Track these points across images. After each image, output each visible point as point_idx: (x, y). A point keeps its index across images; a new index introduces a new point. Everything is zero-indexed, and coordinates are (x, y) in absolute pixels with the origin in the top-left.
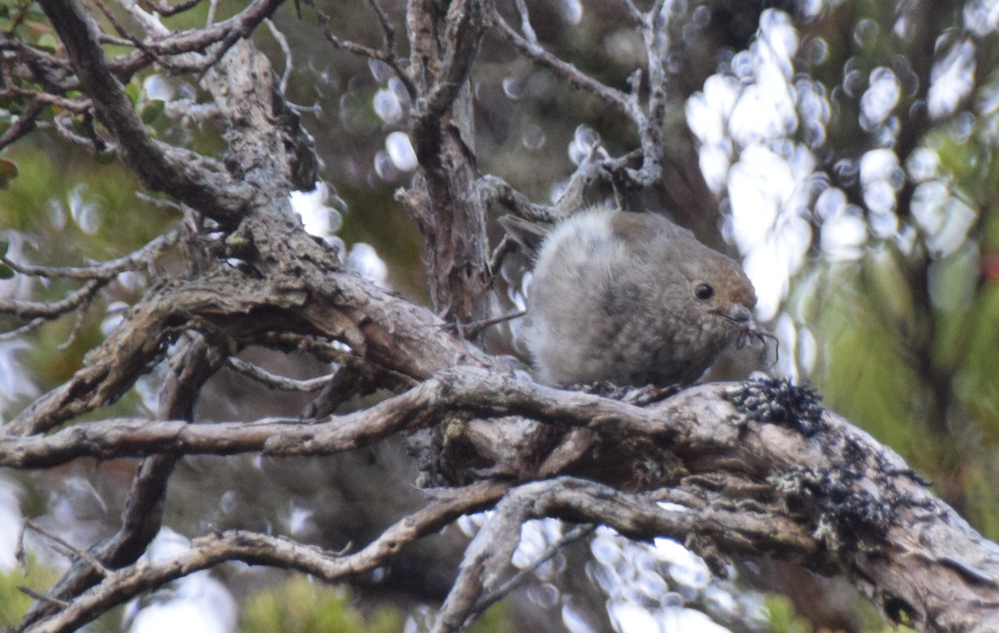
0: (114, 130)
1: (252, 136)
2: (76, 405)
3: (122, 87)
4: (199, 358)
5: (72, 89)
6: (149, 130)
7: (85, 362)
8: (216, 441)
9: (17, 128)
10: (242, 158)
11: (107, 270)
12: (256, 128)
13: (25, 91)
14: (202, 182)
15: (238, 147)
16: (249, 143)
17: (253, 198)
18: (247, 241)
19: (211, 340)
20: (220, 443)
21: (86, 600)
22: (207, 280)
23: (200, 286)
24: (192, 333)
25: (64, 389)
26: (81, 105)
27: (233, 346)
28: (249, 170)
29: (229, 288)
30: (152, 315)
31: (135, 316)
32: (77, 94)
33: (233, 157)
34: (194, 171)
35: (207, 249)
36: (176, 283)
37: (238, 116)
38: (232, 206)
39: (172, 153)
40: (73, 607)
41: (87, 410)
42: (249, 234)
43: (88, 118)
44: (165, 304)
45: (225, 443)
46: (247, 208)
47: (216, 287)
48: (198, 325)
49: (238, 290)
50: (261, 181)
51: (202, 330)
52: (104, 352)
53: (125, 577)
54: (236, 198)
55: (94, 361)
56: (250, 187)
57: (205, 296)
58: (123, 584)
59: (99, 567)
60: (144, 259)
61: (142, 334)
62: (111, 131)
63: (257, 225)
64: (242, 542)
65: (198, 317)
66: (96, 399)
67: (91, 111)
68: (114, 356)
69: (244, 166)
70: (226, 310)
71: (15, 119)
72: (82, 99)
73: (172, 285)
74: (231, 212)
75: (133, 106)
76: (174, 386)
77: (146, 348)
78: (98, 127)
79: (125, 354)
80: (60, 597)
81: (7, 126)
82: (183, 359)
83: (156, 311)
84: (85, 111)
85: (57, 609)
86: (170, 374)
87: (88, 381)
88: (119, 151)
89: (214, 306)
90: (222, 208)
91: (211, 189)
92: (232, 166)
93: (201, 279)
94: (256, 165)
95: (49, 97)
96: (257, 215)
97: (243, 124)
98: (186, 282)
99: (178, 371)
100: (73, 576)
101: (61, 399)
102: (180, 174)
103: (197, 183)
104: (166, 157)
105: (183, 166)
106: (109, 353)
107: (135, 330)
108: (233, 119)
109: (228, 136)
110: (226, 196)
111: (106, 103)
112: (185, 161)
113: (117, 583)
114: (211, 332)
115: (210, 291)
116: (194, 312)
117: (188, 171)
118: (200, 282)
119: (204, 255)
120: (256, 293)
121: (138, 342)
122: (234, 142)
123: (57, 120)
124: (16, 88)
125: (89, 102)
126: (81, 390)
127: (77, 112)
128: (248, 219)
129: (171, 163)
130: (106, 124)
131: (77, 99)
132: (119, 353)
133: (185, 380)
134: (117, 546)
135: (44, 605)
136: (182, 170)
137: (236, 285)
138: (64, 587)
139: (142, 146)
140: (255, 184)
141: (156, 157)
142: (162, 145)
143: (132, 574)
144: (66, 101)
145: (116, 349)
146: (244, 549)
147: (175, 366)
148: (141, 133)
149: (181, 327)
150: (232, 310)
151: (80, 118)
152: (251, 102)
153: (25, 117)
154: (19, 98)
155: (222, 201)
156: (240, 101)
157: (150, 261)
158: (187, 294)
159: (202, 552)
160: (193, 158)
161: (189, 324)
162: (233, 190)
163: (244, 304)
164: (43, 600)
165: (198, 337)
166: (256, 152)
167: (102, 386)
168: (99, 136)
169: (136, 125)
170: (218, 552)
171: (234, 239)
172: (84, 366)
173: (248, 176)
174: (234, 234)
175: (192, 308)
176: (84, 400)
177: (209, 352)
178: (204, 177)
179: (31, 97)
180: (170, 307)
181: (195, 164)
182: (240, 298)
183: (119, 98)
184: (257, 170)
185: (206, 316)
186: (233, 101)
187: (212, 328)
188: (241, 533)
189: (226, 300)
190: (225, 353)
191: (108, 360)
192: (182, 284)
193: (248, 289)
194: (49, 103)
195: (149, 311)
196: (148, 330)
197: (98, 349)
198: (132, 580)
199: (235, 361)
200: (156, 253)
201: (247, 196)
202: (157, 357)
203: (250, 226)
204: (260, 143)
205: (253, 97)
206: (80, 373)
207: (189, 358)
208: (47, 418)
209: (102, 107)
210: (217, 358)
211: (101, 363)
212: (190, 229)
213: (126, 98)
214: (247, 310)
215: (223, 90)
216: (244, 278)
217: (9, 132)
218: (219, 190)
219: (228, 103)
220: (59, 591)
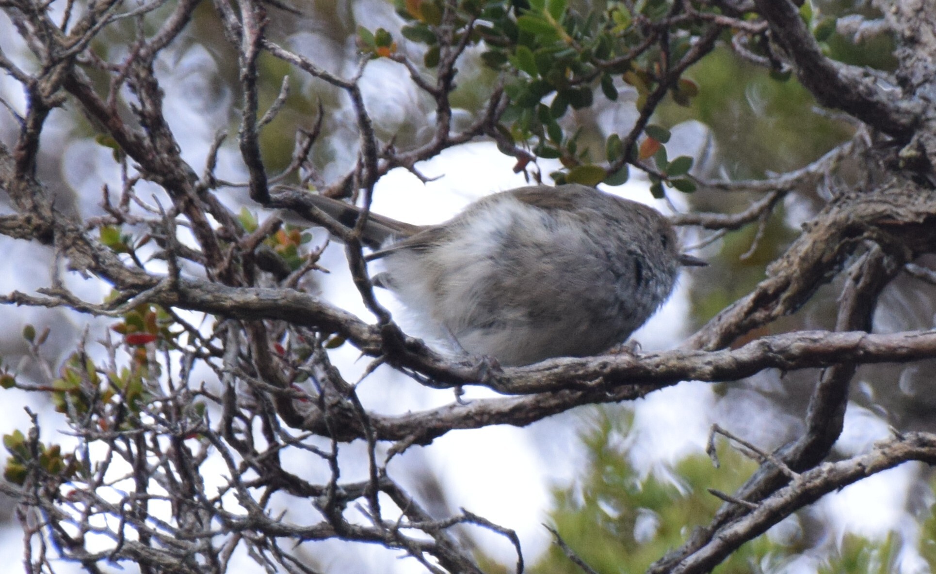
0: (790, 51)
1: (922, 53)
2: (759, 315)
3: (797, 10)
4: (876, 265)
5: (749, 11)
6: (822, 48)
7: (767, 273)
8: (895, 349)
9: (697, 49)
10: (912, 74)
11: (786, 182)
12: (925, 45)
13: (705, 15)
14: (875, 98)
15: (908, 63)
16: (919, 60)
17: (924, 112)
18: (919, 153)
19: (886, 249)
20: (899, 351)
21: (773, 501)
22: (882, 192)
23: (875, 198)
24: (869, 243)
25: (747, 301)
26: (757, 27)
27: (909, 254)
28: (920, 85)
29: (903, 199)
30: (830, 226)
31: (814, 229)
32: (753, 16)
33: (904, 73)
34: (867, 87)
35: (881, 162)
36: (853, 195)
37: (908, 33)
38: (905, 120)
39: (846, 71)
40: (762, 508)
41: (771, 319)
42: (921, 147)
43: (765, 39)
44: (842, 216)
45: (904, 351)
46: (918, 122)
47: (890, 199)
48: (875, 235)
49: (912, 200)
50: (931, 96)
51: (878, 240)
52: (785, 264)
53: (812, 478)
54: (907, 112)
55: (775, 273)
56: (921, 102)
57: (881, 208)
58: (809, 485)
59: (786, 469)
60: (821, 171)
61: (821, 246)
62: (787, 52)
63: (928, 139)
64: (922, 443)
65: (872, 228)
66: (779, 309)
67: (768, 33)
68: (795, 267)
69: (915, 81)
70: (901, 220)
71: (695, 40)
72: (759, 21)
73: (848, 198)
74: (903, 126)
75: (807, 27)
76: (853, 294)
77: (825, 259)
78: (774, 47)
79: (805, 265)
80: (749, 498)
81: (688, 47)
82: (861, 268)
83: (834, 223)
84: (762, 32)
85: (748, 511)
86: (849, 282)
87: (770, 292)
88: (795, 71)
89: (889, 217)
90: (895, 123)
91: (884, 105)
92: (903, 82)
93: (877, 191)
94: (926, 80)
95: (727, 20)
96: (929, 129)
97: (913, 41)
98: (862, 195)
99: (857, 280)
100: (761, 477)
101: (745, 309)
102: (853, 91)
103: (870, 99)
104: (840, 76)
105: (855, 83)
106: (791, 264)
107: (815, 242)
108: (903, 36)
109: (898, 53)
110: (898, 111)
111: (781, 25)
112: (858, 79)
113: (803, 485)
114: (887, 241)
115: (885, 202)
116: (871, 223)
117: (861, 88)
118: (876, 195)
119: (878, 166)
120: (929, 203)
121: (817, 254)
122: (904, 59)
123: (734, 40)
124: (696, 12)
125: (765, 24)
126: (763, 300)
127: (753, 33)
128: (920, 133)
129: (844, 80)
130: (782, 46)
131: (753, 21)
132: (800, 264)
133: (863, 288)
134: (802, 449)
135: (733, 506)
136: (856, 87)
137: (910, 196)
138: (753, 488)
139: (816, 65)
140: (926, 99)
141: (831, 75)
142: (836, 64)
143: (818, 476)
144: (743, 24)
145: (797, 260)
146: (924, 450)
147: (853, 275)
148: (816, 53)
149: (859, 238)
150: (907, 220)
151: (757, 38)
152: (921, 20)
153: (705, 39)
154: (699, 21)
155: (895, 116)
156: (909, 20)
157: (827, 173)
158: (863, 206)
159: (884, 453)
160: (866, 75)
161: (866, 234)
162: (904, 105)
163: (918, 214)
164: (731, 501)
165: (875, 247)
166: (926, 68)
167: (784, 296)
168: (776, 56)
169: (811, 45)
170: (898, 453)
171: (906, 152)
172: (766, 277)
173: (919, 91)
174: (907, 147)
175: (868, 219)
176: (767, 309)
177: (886, 261)
178: (876, 93)
179: (710, 20)
180: (848, 219)
181: (868, 81)
182: (914, 209)
183: (793, 20)
184: (928, 86)
185: (882, 226)
186: (903, 19)
187: (888, 238)
188: (921, 434)
189: (901, 211)
190: (901, 262)
191: (790, 271)
192: (858, 197)
193: (921, 199)
194: (727, 26)
195: (828, 223)
196: (827, 241)
197: (780, 261)
198: (817, 482)
199: (910, 267)
200: (832, 164)
201: (918, 110)
202: (837, 267)
203: (922, 140)
204: (930, 59)
205: (922, 15)
206: (763, 284)
207: (866, 267)
208: (733, 328)
209: (777, 28)
210: (893, 266)
211: (782, 274)
212: (864, 142)
213: (800, 20)
214: (921, 220)
215: (893, 9)
216: (917, 188)
217: (690, 54)
218: (891, 105)
219: (898, 21)
220: (747, 492)
